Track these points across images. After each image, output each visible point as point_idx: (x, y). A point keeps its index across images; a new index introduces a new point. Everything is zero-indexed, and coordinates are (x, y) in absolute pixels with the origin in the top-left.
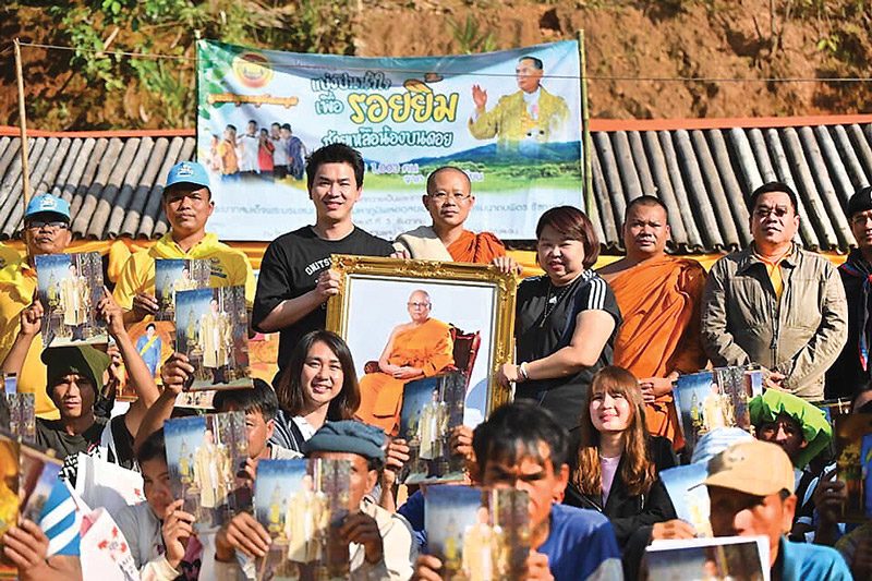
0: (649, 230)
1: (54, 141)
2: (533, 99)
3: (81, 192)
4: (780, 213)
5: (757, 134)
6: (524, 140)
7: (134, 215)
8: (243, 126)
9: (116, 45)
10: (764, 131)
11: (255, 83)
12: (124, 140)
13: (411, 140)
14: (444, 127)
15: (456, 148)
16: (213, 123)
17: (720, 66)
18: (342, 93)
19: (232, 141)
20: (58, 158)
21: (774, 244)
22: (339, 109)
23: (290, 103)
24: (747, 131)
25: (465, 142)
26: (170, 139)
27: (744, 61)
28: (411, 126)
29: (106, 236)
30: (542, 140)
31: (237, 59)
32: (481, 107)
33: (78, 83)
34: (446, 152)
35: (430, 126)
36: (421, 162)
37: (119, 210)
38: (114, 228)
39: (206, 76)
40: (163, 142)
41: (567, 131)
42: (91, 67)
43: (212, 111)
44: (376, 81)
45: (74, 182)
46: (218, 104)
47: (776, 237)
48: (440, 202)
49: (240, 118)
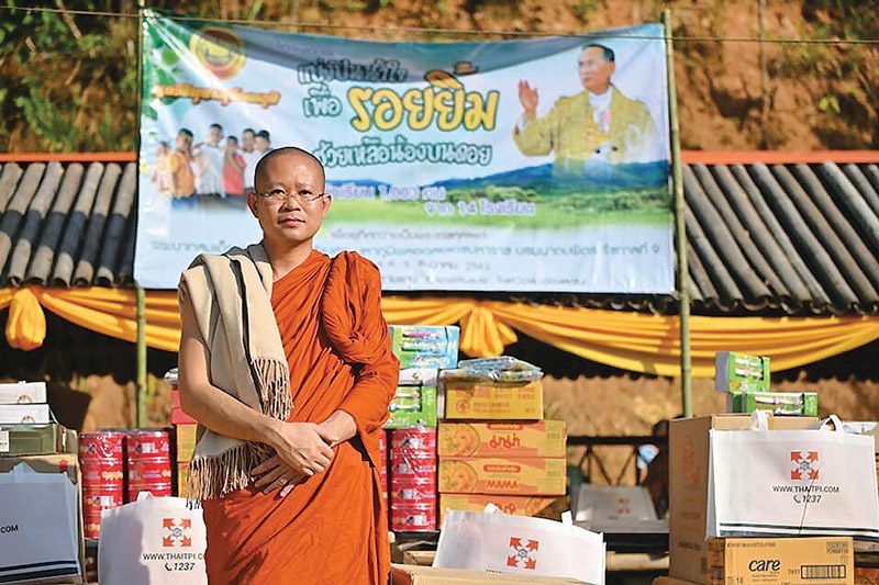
6: (589, 160)
7: (45, 254)
11: (220, 71)
12: (24, 165)
13: (434, 153)
14: (479, 137)
16: (161, 126)
17: (703, 128)
18: (338, 87)
19: (187, 152)
22: (336, 109)
23: (269, 100)
25: (509, 159)
26: (86, 165)
27: (730, 123)
28: (434, 136)
29: (6, 281)
30: (615, 159)
31: (195, 37)
32: (530, 112)
34: (482, 172)
35: (460, 136)
36: (448, 184)
37: (24, 245)
38: (17, 271)
39: (153, 60)
40: (77, 169)
43: (161, 109)
44: (386, 71)
46: (169, 99)
49: (198, 120)
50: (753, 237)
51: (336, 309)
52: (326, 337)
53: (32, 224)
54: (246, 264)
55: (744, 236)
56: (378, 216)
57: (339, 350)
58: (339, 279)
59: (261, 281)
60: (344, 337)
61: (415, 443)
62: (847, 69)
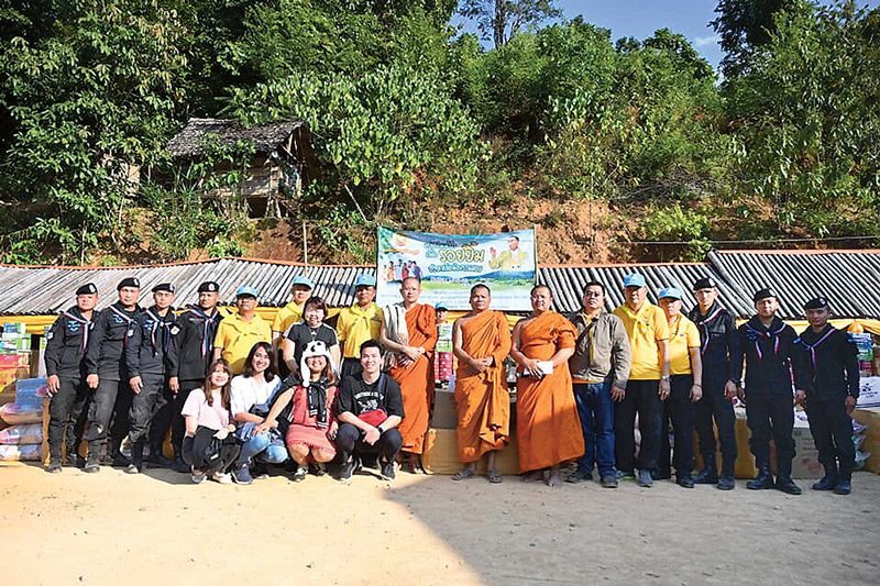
0: (481, 299)
1: (316, 269)
2: (515, 253)
3: (329, 286)
4: (596, 295)
5: (601, 270)
6: (511, 270)
7: (350, 297)
8: (396, 263)
9: (339, 235)
10: (604, 269)
11: (401, 244)
12: (345, 268)
13: (465, 269)
14: (479, 264)
15: (482, 273)
16: (384, 261)
17: (571, 248)
18: (437, 249)
19: (392, 268)
20: (318, 276)
21: (593, 309)
22: (436, 256)
23: (416, 253)
24: (597, 269)
25: (487, 270)
26: (364, 268)
27: (579, 246)
28: (465, 263)
29: (338, 306)
30: (518, 270)
31: (394, 234)
32: (494, 256)
33: (324, 249)
34: (479, 274)
35: (473, 263)
36: (468, 278)
37: (344, 295)
38: (342, 303)
39: (381, 241)
40: (361, 270)
41: (529, 266)
42: (329, 243)
43: (383, 255)
44: (451, 244)
45: (326, 282)
46: (386, 253)
47: (594, 306)
48: (407, 292)
49: (395, 259)
50: (564, 293)
51: (421, 320)
52: (418, 327)
53: (347, 288)
54: (400, 309)
55: (561, 292)
56: (448, 287)
57: (421, 331)
58: (423, 311)
59: (402, 312)
60: (422, 327)
61: (446, 356)
62: (621, 227)
